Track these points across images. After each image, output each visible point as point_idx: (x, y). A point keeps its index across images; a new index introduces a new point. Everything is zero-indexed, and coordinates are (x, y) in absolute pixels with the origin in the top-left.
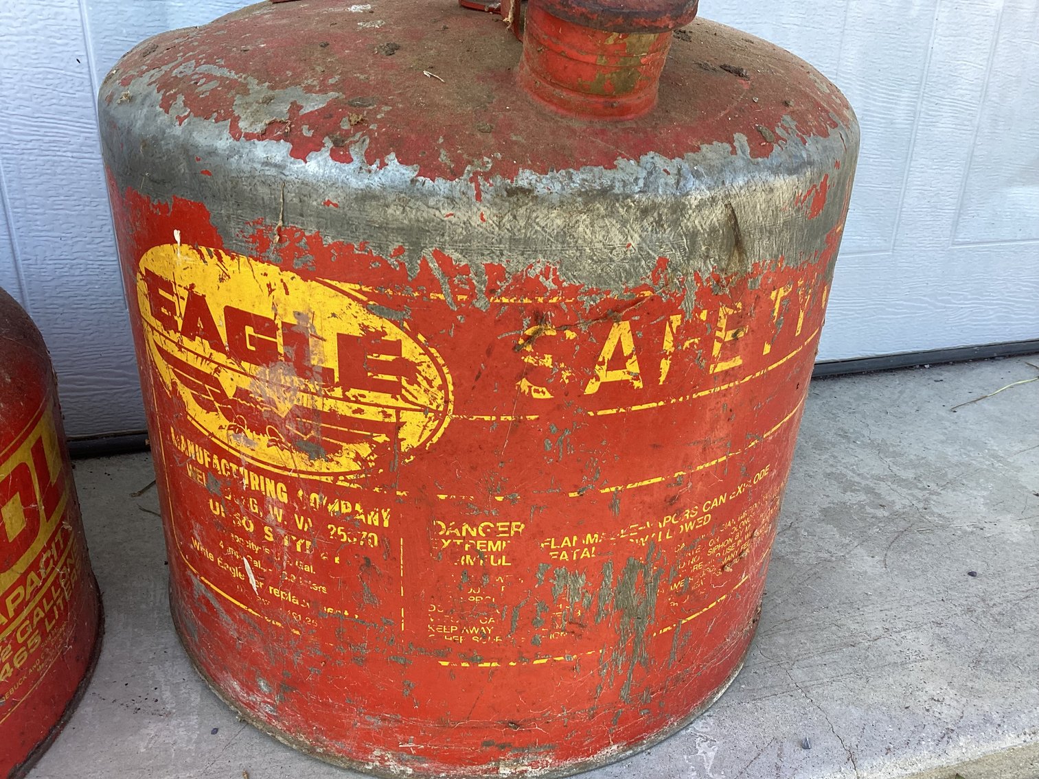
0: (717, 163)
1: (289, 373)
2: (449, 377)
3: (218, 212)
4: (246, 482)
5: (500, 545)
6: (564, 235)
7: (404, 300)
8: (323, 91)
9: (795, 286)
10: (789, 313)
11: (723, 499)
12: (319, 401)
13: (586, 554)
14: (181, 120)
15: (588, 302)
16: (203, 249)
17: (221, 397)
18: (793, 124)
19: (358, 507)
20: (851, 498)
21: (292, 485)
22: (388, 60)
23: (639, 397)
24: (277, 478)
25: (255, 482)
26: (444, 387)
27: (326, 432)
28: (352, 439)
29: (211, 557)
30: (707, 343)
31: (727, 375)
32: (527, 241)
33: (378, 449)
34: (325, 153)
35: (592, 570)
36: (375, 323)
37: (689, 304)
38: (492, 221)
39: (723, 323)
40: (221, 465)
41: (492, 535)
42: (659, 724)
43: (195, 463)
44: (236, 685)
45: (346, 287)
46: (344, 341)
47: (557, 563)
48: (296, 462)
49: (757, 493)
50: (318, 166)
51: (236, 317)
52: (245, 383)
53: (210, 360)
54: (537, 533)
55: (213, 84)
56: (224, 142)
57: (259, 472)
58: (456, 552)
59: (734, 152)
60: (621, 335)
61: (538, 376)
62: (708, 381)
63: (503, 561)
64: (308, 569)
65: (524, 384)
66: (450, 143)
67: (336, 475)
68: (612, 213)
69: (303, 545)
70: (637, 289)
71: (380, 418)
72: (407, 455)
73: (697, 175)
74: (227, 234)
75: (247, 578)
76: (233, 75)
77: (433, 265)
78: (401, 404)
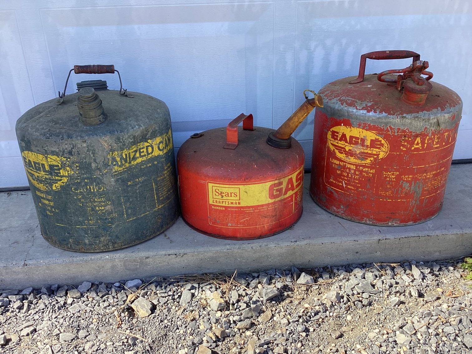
0: (435, 112)
1: (360, 146)
2: (389, 146)
3: (352, 121)
4: (347, 166)
5: (394, 176)
6: (411, 123)
7: (383, 134)
8: (371, 102)
9: (449, 133)
10: (449, 136)
11: (435, 172)
12: (365, 150)
13: (409, 179)
14: (346, 107)
15: (413, 134)
16: (348, 127)
17: (345, 151)
18: (449, 105)
19: (369, 169)
20: (466, 188)
21: (356, 166)
22: (379, 96)
23: (421, 150)
24: (354, 165)
25: (349, 166)
26: (388, 148)
27: (365, 156)
28: (370, 157)
29: (335, 182)
30: (433, 142)
31: (436, 148)
32: (404, 124)
33: (375, 159)
34: (373, 112)
35: (410, 182)
36: (377, 137)
37: (430, 135)
38: (399, 121)
39: (436, 138)
40: (342, 164)
41: (393, 174)
42: (420, 220)
43: (335, 164)
44: (335, 208)
45: (373, 132)
46: (372, 140)
47: (404, 181)
48: (358, 162)
49: (442, 172)
50: (371, 114)
51: (351, 137)
52: (351, 148)
53: (344, 145)
54: (401, 174)
55: (350, 101)
56: (355, 111)
57: (350, 164)
58: (386, 177)
59: (438, 110)
60: (418, 140)
61: (404, 146)
62: (433, 148)
63: (394, 180)
64: (357, 181)
65: (402, 147)
66: (392, 110)
67: (366, 164)
68: (418, 120)
69: (357, 177)
70: (421, 132)
71: (376, 153)
72: (380, 160)
73: (432, 114)
74: (353, 124)
75: (343, 185)
76: (353, 99)
77: (389, 128)
78: (380, 151)
